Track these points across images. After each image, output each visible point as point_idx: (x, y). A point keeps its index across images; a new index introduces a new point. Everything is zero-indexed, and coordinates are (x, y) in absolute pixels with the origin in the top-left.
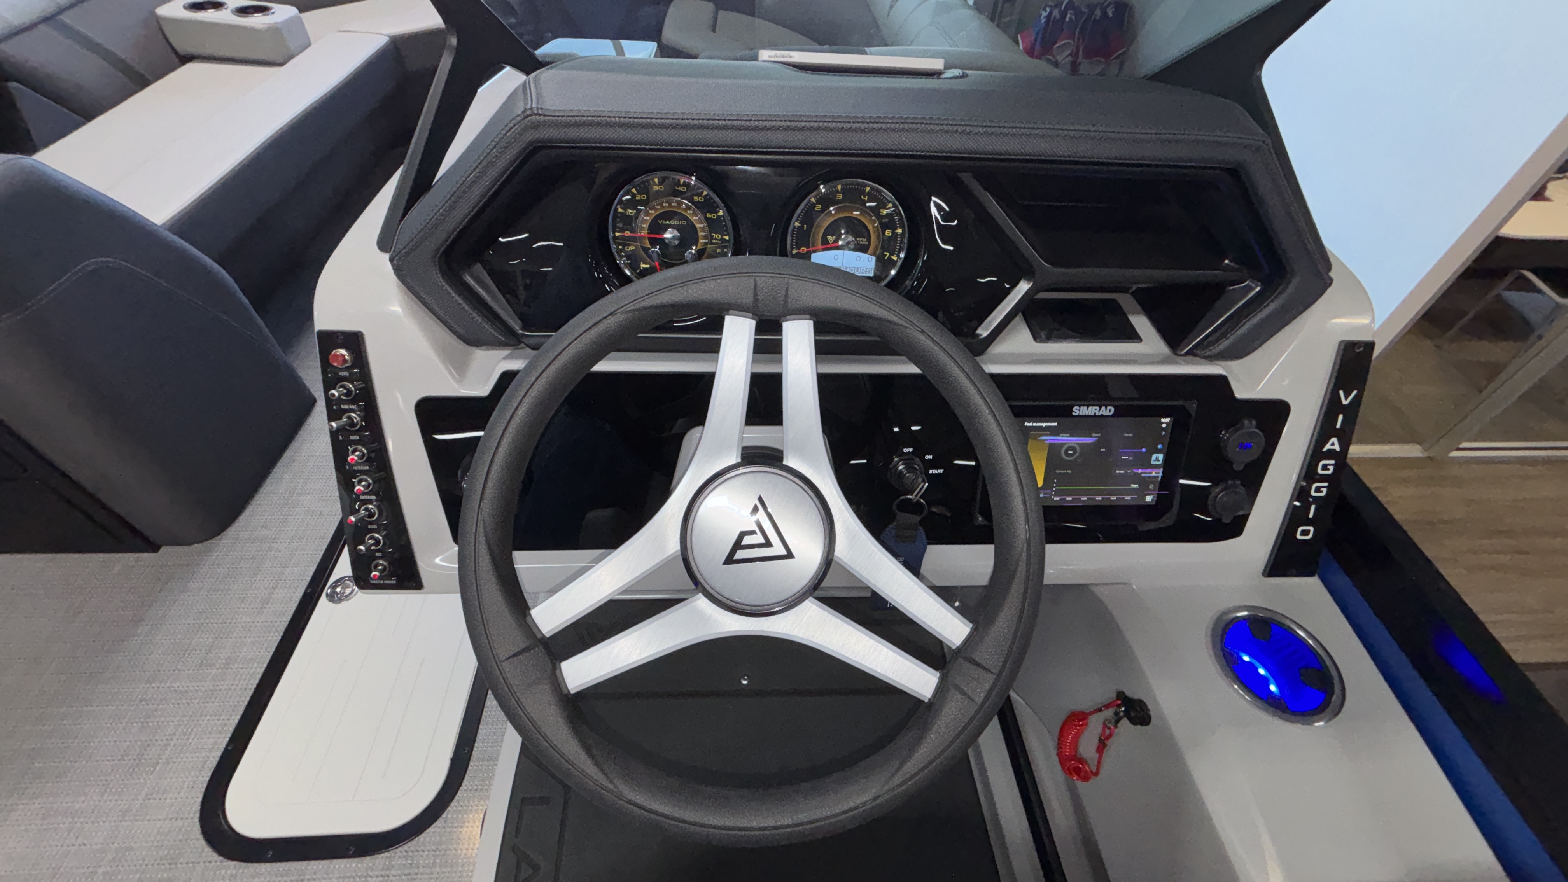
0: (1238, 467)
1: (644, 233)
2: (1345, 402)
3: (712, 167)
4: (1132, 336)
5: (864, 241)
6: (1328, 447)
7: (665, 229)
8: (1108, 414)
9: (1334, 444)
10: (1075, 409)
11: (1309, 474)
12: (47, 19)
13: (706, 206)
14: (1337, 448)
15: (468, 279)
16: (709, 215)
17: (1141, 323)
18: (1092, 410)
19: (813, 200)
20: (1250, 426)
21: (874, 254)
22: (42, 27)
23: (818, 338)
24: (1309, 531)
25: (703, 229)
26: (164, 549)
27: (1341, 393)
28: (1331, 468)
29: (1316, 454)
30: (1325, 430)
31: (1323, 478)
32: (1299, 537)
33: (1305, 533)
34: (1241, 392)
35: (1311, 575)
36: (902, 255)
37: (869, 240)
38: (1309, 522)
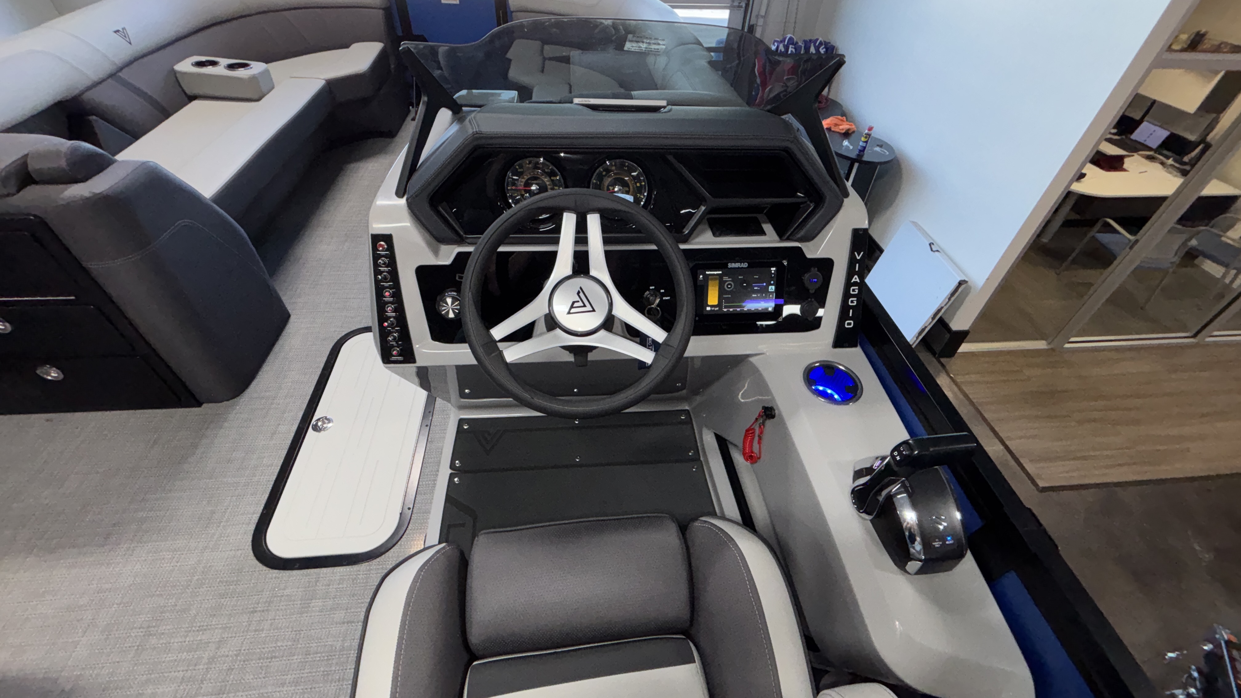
0: (812, 291)
1: (521, 187)
2: (858, 258)
3: (554, 155)
4: (762, 233)
5: (627, 189)
6: (853, 280)
7: (531, 185)
8: (745, 266)
9: (856, 279)
10: (729, 264)
11: (846, 295)
12: (112, 76)
13: (551, 174)
14: (858, 280)
15: (441, 209)
16: (552, 178)
17: (768, 227)
18: (737, 265)
19: (602, 170)
20: (814, 270)
21: (632, 195)
22: (110, 80)
23: (605, 235)
24: (851, 323)
25: (549, 185)
26: (205, 405)
27: (856, 253)
28: (857, 291)
29: (848, 284)
30: (850, 273)
31: (854, 296)
32: (846, 326)
33: (849, 324)
34: (809, 255)
35: (856, 346)
36: (646, 194)
37: (629, 189)
38: (850, 319)
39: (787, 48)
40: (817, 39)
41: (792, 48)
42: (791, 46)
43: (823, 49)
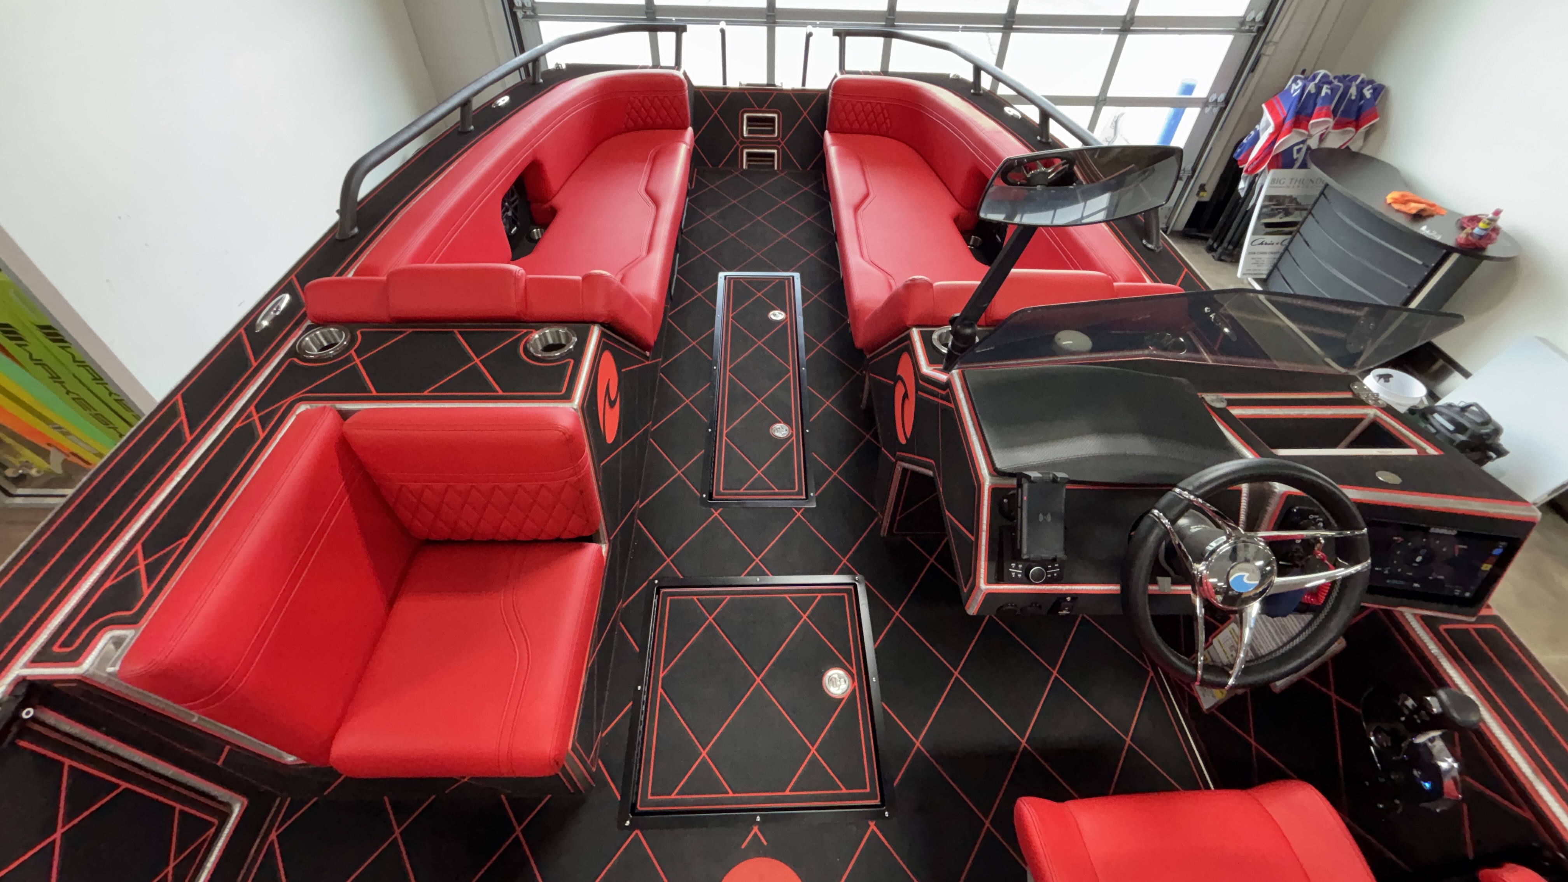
39: (1319, 89)
40: (1356, 78)
41: (1327, 88)
42: (1325, 87)
43: (1368, 90)
